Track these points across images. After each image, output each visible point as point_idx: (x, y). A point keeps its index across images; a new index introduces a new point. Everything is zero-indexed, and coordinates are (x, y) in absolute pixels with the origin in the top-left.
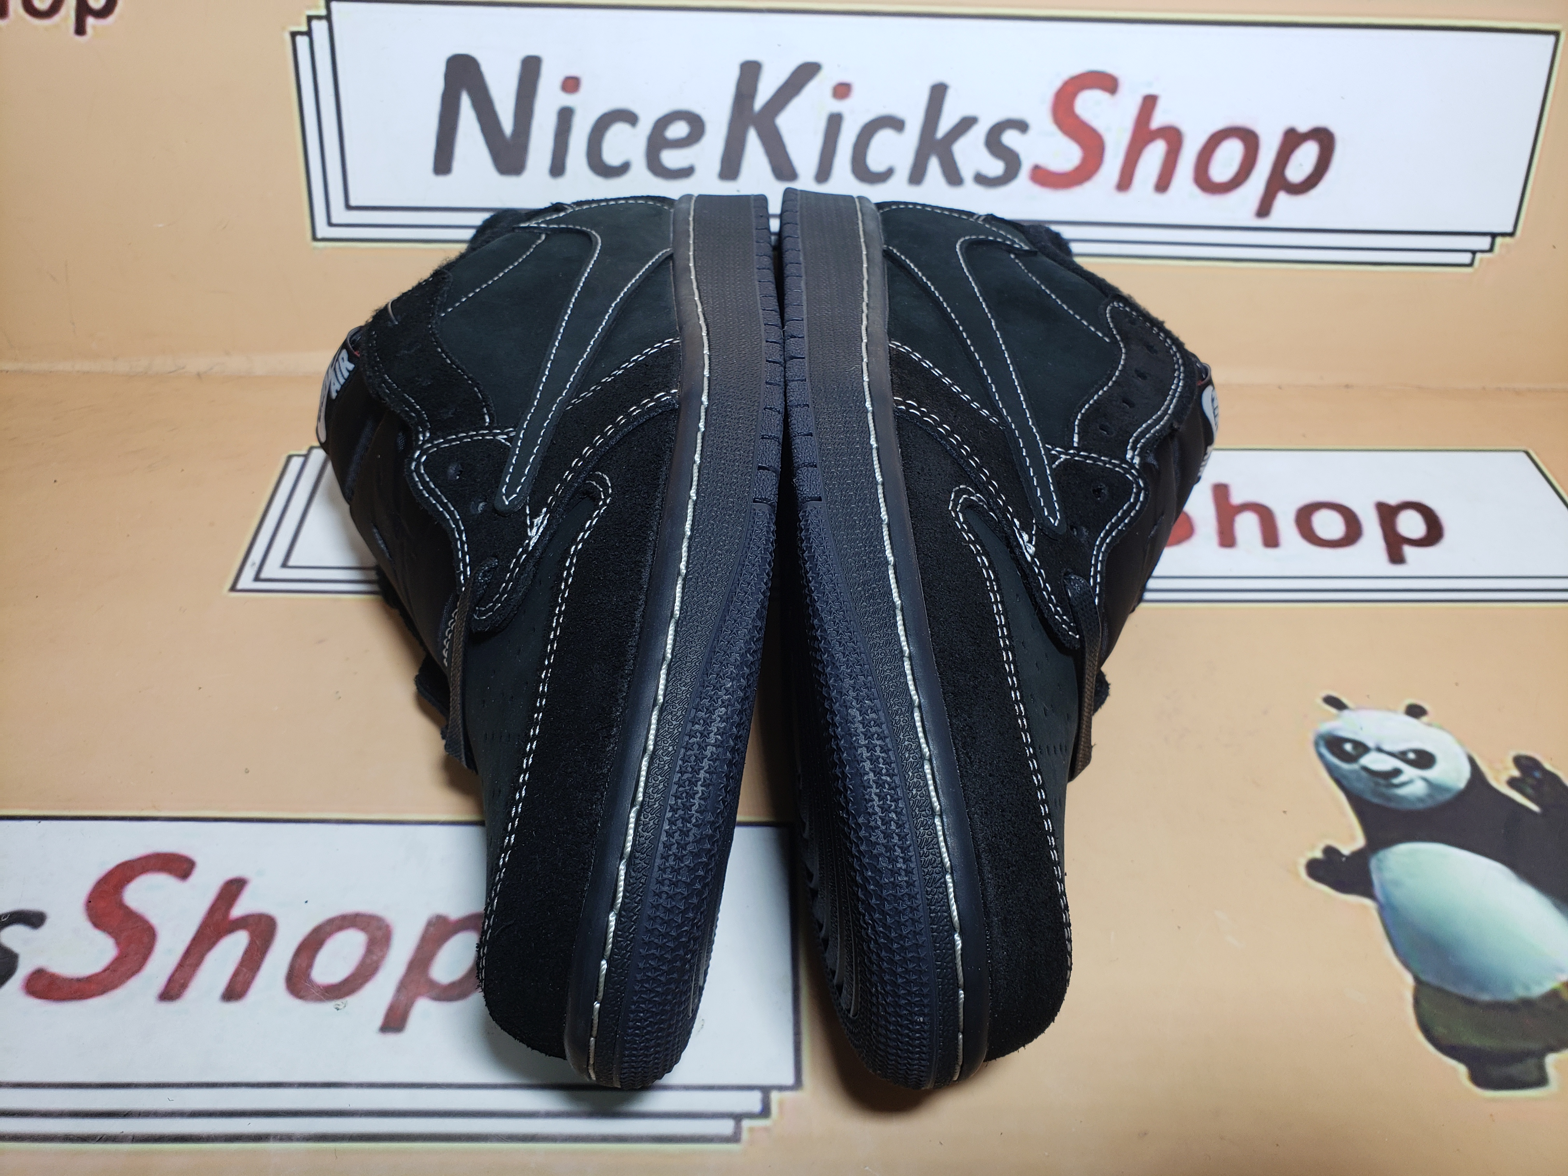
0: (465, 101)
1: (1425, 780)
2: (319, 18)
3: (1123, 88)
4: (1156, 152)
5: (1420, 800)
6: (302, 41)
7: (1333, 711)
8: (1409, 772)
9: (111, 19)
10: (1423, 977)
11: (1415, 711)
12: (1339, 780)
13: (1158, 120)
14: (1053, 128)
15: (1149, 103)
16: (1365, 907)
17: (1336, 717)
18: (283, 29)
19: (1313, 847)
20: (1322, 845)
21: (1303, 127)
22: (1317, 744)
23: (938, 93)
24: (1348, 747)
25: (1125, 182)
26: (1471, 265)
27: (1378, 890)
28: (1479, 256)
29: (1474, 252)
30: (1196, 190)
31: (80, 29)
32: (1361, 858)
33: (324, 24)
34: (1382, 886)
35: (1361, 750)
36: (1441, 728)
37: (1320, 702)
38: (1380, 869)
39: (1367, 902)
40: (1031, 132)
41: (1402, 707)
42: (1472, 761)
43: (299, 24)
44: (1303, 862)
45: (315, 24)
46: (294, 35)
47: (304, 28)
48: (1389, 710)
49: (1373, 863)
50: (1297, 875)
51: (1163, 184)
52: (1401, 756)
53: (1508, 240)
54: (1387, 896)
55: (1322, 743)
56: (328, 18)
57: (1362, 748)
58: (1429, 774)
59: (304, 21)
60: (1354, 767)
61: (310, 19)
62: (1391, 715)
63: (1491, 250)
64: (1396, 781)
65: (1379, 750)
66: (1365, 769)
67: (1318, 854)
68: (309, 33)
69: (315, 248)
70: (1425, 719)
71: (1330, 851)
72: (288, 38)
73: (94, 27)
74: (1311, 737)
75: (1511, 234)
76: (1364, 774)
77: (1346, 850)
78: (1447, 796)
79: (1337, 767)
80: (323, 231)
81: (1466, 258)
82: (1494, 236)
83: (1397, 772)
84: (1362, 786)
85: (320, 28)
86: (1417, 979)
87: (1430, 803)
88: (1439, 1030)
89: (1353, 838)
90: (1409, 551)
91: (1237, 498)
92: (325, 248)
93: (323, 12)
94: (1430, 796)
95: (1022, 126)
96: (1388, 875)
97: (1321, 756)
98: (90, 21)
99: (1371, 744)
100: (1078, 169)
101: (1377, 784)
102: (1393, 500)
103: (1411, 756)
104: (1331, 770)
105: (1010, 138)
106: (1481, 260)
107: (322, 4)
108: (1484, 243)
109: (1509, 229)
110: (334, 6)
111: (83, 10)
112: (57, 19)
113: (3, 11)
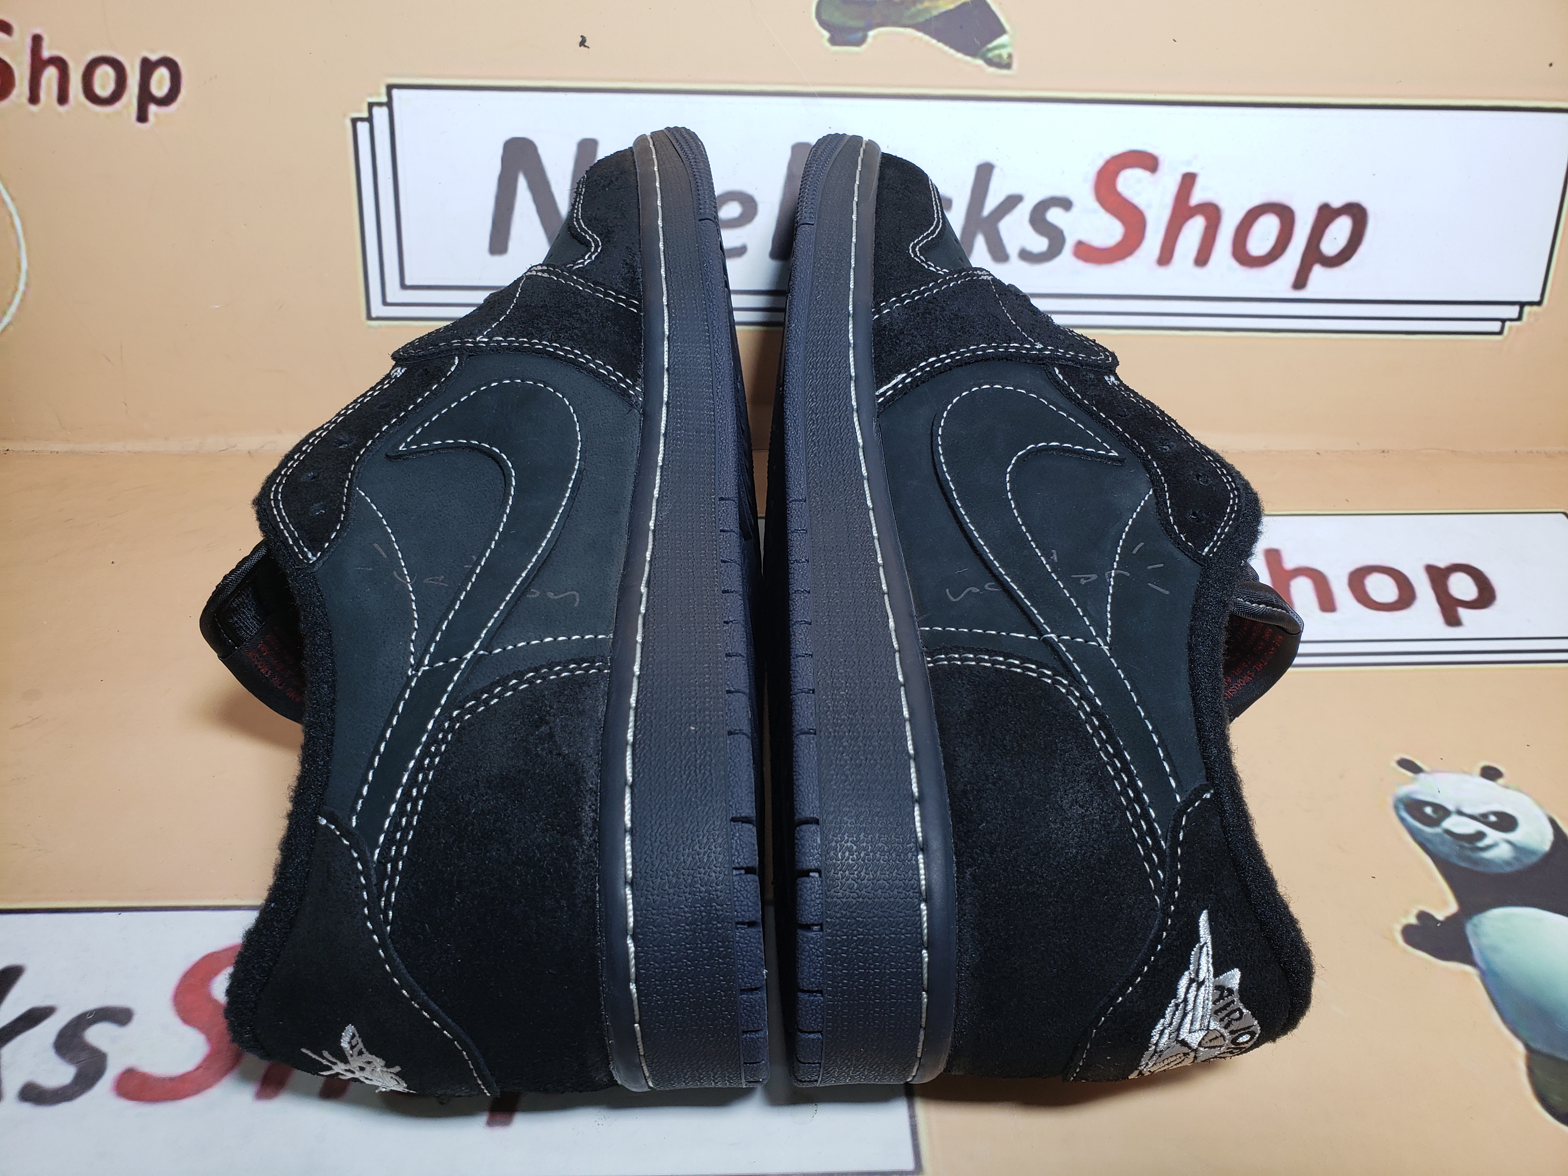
0: (522, 183)
1: (1509, 842)
2: (380, 104)
3: (1163, 167)
4: (1195, 228)
5: (1508, 863)
6: (363, 127)
7: (1410, 774)
8: (1493, 835)
9: (173, 107)
10: (1533, 1045)
11: (1490, 774)
12: (1424, 844)
13: (1197, 197)
14: (1096, 205)
15: (1188, 181)
16: (1466, 973)
17: (1414, 779)
18: (345, 115)
19: (1406, 913)
20: (1415, 912)
21: (1337, 203)
22: (1396, 808)
23: (984, 172)
24: (1428, 810)
25: (1165, 257)
26: (1500, 333)
27: (1477, 957)
28: (1508, 324)
29: (1503, 321)
30: (1235, 264)
31: (142, 117)
32: (1456, 922)
33: (385, 110)
34: (1481, 952)
35: (1441, 813)
36: (1519, 790)
37: (1394, 765)
38: (1476, 934)
39: (1468, 968)
40: (1075, 210)
41: (1478, 770)
42: (1553, 822)
43: (360, 111)
44: (1398, 928)
45: (376, 110)
46: (354, 121)
47: (365, 115)
48: (1464, 772)
49: (1469, 929)
50: (1394, 941)
51: (1202, 258)
52: (1482, 818)
53: (1535, 309)
54: (1487, 962)
55: (1401, 807)
56: (389, 104)
57: (1442, 812)
58: (1510, 836)
59: (365, 107)
60: (1437, 830)
61: (371, 106)
62: (1467, 777)
63: (1519, 318)
64: (1481, 844)
65: (1460, 813)
66: (1448, 832)
67: (1413, 920)
68: (370, 120)
69: (370, 327)
70: (1501, 781)
71: (1423, 916)
72: (348, 124)
73: (156, 115)
74: (1390, 801)
75: (1539, 303)
76: (1447, 837)
77: (1440, 916)
78: (1534, 859)
79: (1420, 831)
80: (378, 309)
81: (1496, 326)
82: (1522, 305)
83: (1481, 835)
84: (1447, 849)
85: (380, 115)
86: (1527, 1047)
87: (1517, 867)
88: (1556, 1099)
89: (1446, 904)
90: (1462, 612)
91: (1290, 563)
92: (380, 327)
93: (384, 99)
94: (1516, 859)
95: (1066, 204)
96: (1485, 941)
97: (1402, 820)
98: (153, 108)
99: (1451, 807)
100: (1119, 245)
101: (1462, 847)
102: (1442, 563)
103: (1493, 818)
104: (1414, 834)
105: (1054, 215)
106: (1510, 328)
107: (383, 90)
108: (1513, 312)
109: (1537, 298)
110: (395, 92)
111: (146, 98)
112: (118, 105)
113: (63, 98)
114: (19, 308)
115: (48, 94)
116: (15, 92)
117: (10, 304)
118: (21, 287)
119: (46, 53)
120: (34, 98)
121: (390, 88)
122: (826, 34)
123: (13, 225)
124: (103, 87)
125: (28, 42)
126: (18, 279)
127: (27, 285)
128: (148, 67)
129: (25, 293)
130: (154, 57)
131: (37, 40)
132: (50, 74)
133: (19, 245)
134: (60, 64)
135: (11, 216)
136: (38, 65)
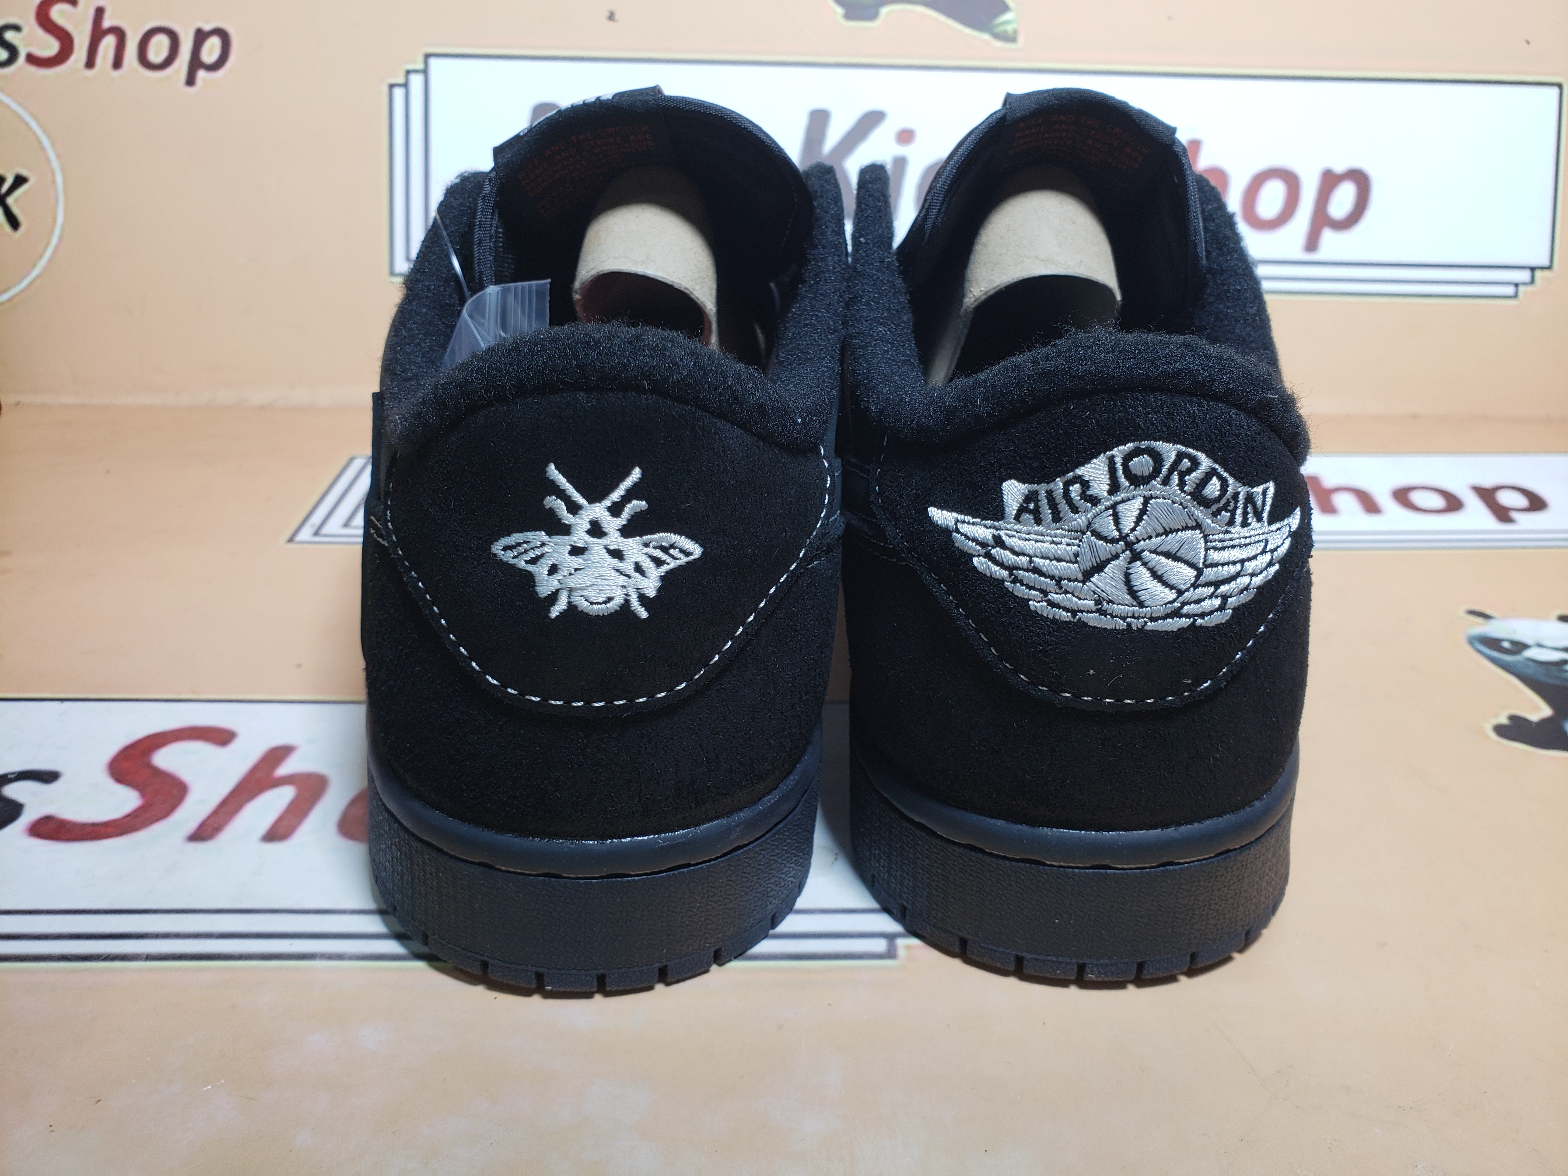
2: (416, 71)
7: (1480, 620)
12: (1505, 667)
13: (1202, 162)
15: (1192, 147)
17: (1484, 624)
18: (382, 81)
19: (1496, 717)
21: (1339, 169)
22: (1471, 643)
24: (1506, 645)
26: (1516, 296)
29: (1516, 285)
30: (1245, 227)
31: (191, 81)
32: (1553, 723)
33: (420, 77)
41: (1554, 616)
43: (397, 77)
45: (412, 77)
46: (392, 86)
47: (401, 80)
48: (1540, 618)
50: (1486, 736)
53: (1547, 273)
55: (1477, 642)
56: (425, 72)
57: (1521, 645)
59: (402, 74)
60: (1518, 658)
61: (408, 72)
62: (1544, 622)
63: (1533, 281)
65: (1540, 646)
66: (1530, 660)
67: (1504, 720)
68: (405, 85)
69: (395, 282)
71: (1515, 718)
72: (385, 89)
73: (204, 79)
75: (1549, 268)
79: (1501, 659)
80: (400, 264)
81: (1509, 290)
82: (1533, 269)
84: (1534, 672)
85: (416, 81)
89: (1538, 711)
90: (1516, 515)
91: (1330, 484)
93: (420, 66)
97: (1480, 652)
98: (201, 74)
99: (1529, 642)
101: (1550, 671)
102: (1487, 484)
104: (1496, 661)
106: (1525, 293)
107: (420, 58)
108: (1525, 276)
109: (1545, 262)
110: (433, 62)
111: (196, 63)
112: (169, 71)
113: (117, 63)
114: (50, 261)
115: (105, 58)
116: (73, 58)
117: (41, 256)
118: (55, 240)
119: (107, 23)
120: (90, 63)
121: (427, 56)
122: (840, 11)
123: (54, 181)
124: (157, 54)
125: (91, 13)
126: (51, 232)
127: (61, 238)
128: (201, 36)
129: (57, 247)
130: (207, 27)
131: (100, 12)
132: (108, 43)
133: (57, 202)
134: (120, 34)
135: (53, 172)
136: (97, 34)
